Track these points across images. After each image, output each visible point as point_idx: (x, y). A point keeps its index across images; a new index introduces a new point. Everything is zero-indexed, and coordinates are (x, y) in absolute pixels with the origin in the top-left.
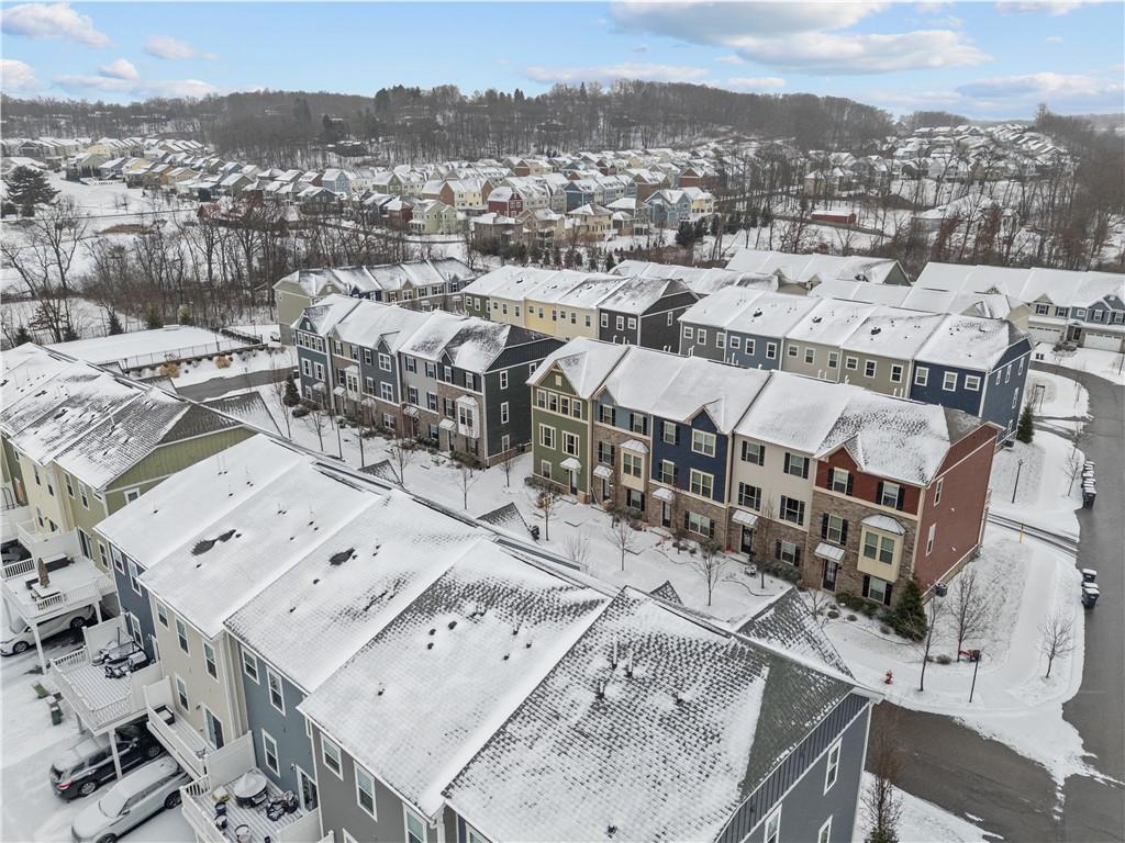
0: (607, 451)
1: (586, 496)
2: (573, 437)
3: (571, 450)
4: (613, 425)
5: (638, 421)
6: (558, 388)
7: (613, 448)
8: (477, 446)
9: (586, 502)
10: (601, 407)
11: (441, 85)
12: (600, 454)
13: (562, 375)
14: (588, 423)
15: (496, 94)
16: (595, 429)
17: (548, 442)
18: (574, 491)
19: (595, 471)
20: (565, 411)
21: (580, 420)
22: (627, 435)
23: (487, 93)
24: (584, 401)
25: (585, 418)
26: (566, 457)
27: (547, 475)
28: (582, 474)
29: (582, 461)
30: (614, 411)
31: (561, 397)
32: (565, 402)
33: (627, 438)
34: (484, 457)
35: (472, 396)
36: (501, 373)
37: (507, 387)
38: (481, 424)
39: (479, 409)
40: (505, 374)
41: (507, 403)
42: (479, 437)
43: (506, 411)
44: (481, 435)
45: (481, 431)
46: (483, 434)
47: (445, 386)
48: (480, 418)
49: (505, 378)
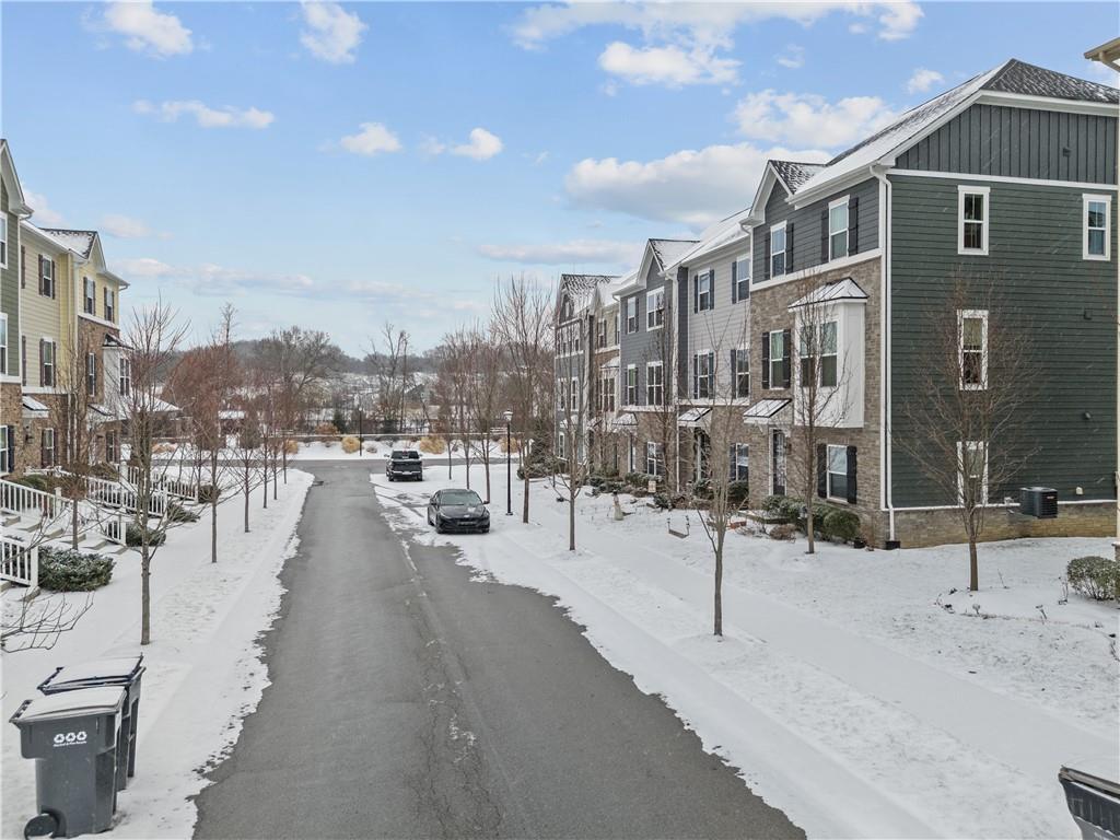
8: (853, 466)
34: (877, 506)
35: (846, 279)
36: (963, 190)
37: (985, 250)
38: (871, 373)
39: (867, 315)
40: (979, 199)
41: (983, 314)
42: (861, 425)
43: (979, 347)
44: (867, 417)
45: (867, 400)
46: (877, 408)
47: (768, 293)
48: (868, 351)
49: (978, 216)
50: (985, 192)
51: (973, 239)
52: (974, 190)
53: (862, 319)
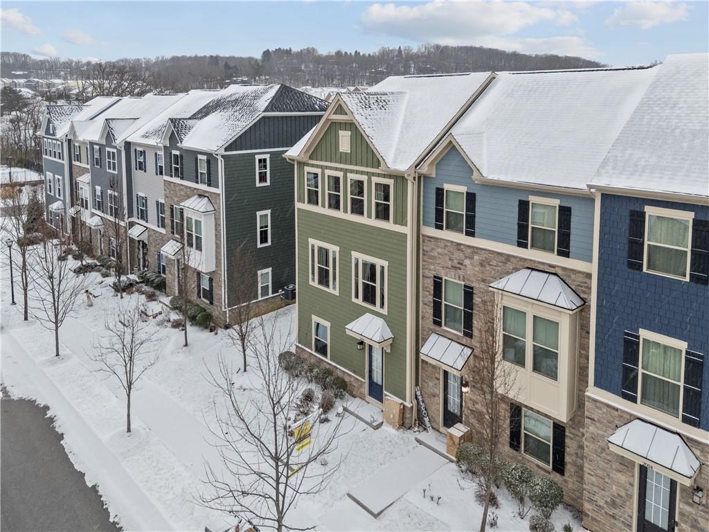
0: (453, 299)
1: (404, 409)
2: (373, 267)
3: (369, 295)
4: (471, 234)
5: (544, 217)
6: (343, 158)
7: (469, 294)
8: (211, 287)
9: (403, 424)
10: (440, 192)
11: (305, 48)
12: (437, 307)
13: (351, 126)
14: (407, 230)
15: (342, 54)
16: (426, 247)
17: (324, 278)
18: (376, 392)
19: (424, 350)
20: (358, 208)
21: (389, 226)
22: (508, 258)
23: (336, 53)
24: (400, 178)
25: (401, 220)
26: (360, 312)
27: (322, 349)
28: (394, 351)
29: (395, 322)
30: (471, 198)
31: (350, 176)
32: (359, 186)
33: (509, 265)
34: (221, 308)
35: (205, 196)
36: (258, 157)
37: (268, 183)
38: (218, 247)
39: (215, 218)
40: (265, 160)
41: (268, 212)
42: (214, 270)
43: (266, 227)
44: (217, 266)
45: (216, 258)
46: (221, 263)
47: (172, 184)
48: (216, 235)
49: (265, 167)
50: (267, 157)
51: (263, 178)
52: (262, 157)
53: (214, 220)
